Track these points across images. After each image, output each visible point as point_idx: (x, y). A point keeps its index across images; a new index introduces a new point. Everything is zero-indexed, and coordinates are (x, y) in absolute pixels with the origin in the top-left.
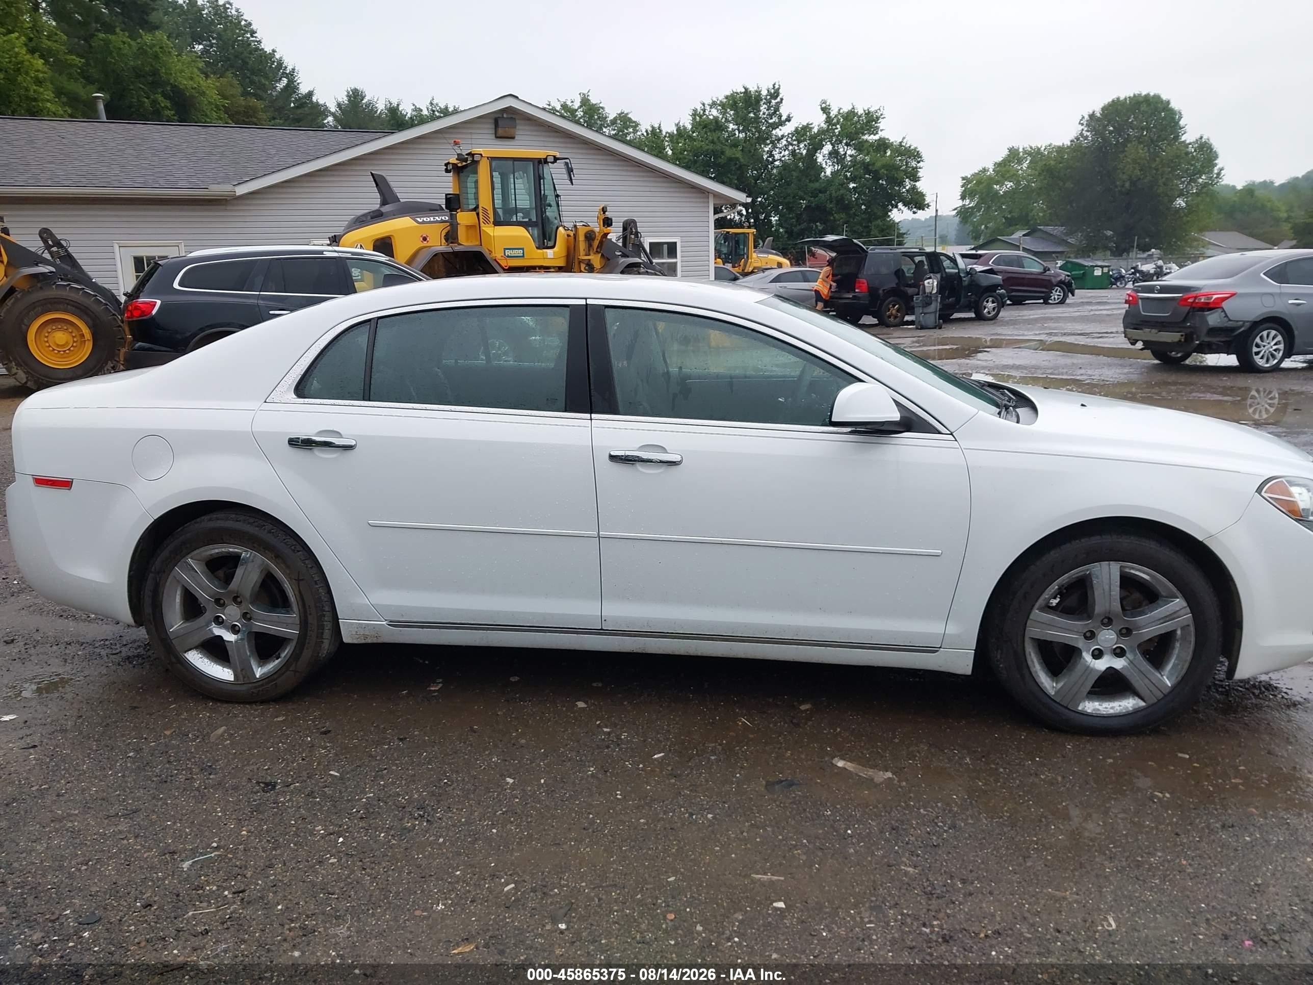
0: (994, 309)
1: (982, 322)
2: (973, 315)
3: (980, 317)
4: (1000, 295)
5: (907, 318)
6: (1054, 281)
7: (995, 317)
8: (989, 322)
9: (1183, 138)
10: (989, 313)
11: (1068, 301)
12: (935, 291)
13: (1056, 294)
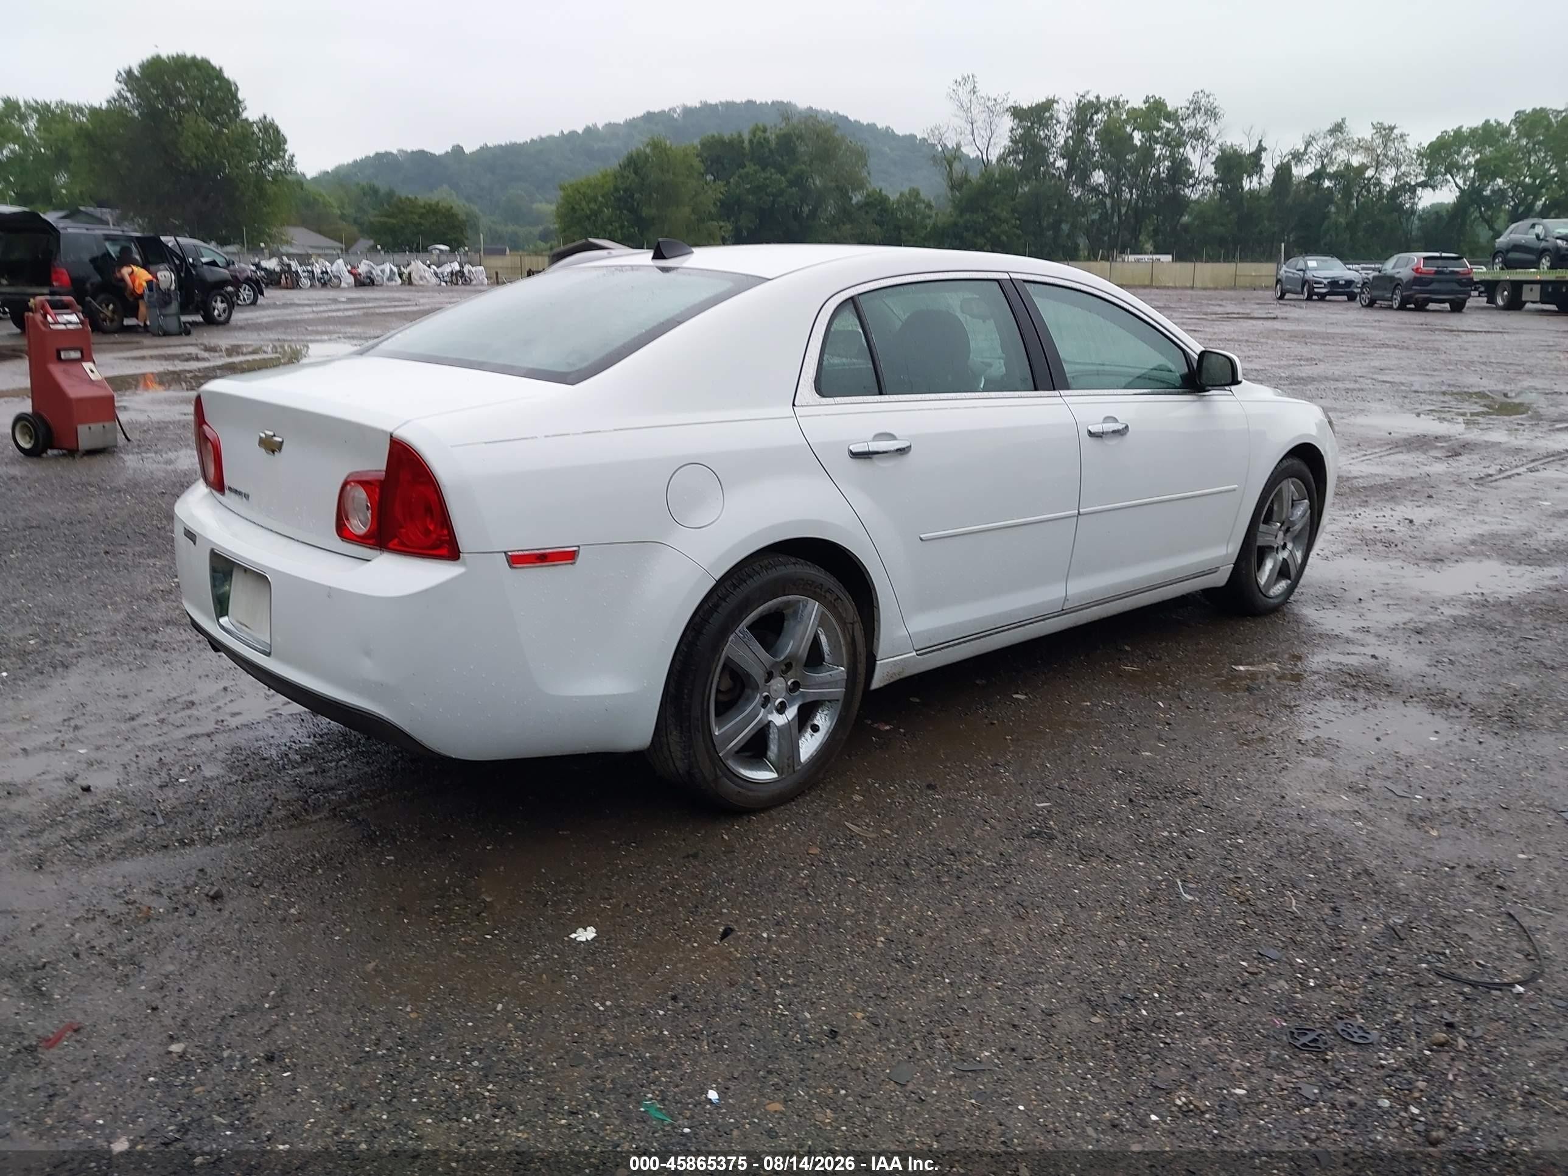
0: (224, 311)
1: (214, 329)
2: (199, 318)
3: (210, 321)
4: (228, 293)
5: (127, 322)
6: (241, 277)
7: (228, 320)
8: (220, 327)
9: (245, 115)
10: (219, 315)
11: (259, 302)
12: (173, 287)
13: (246, 293)
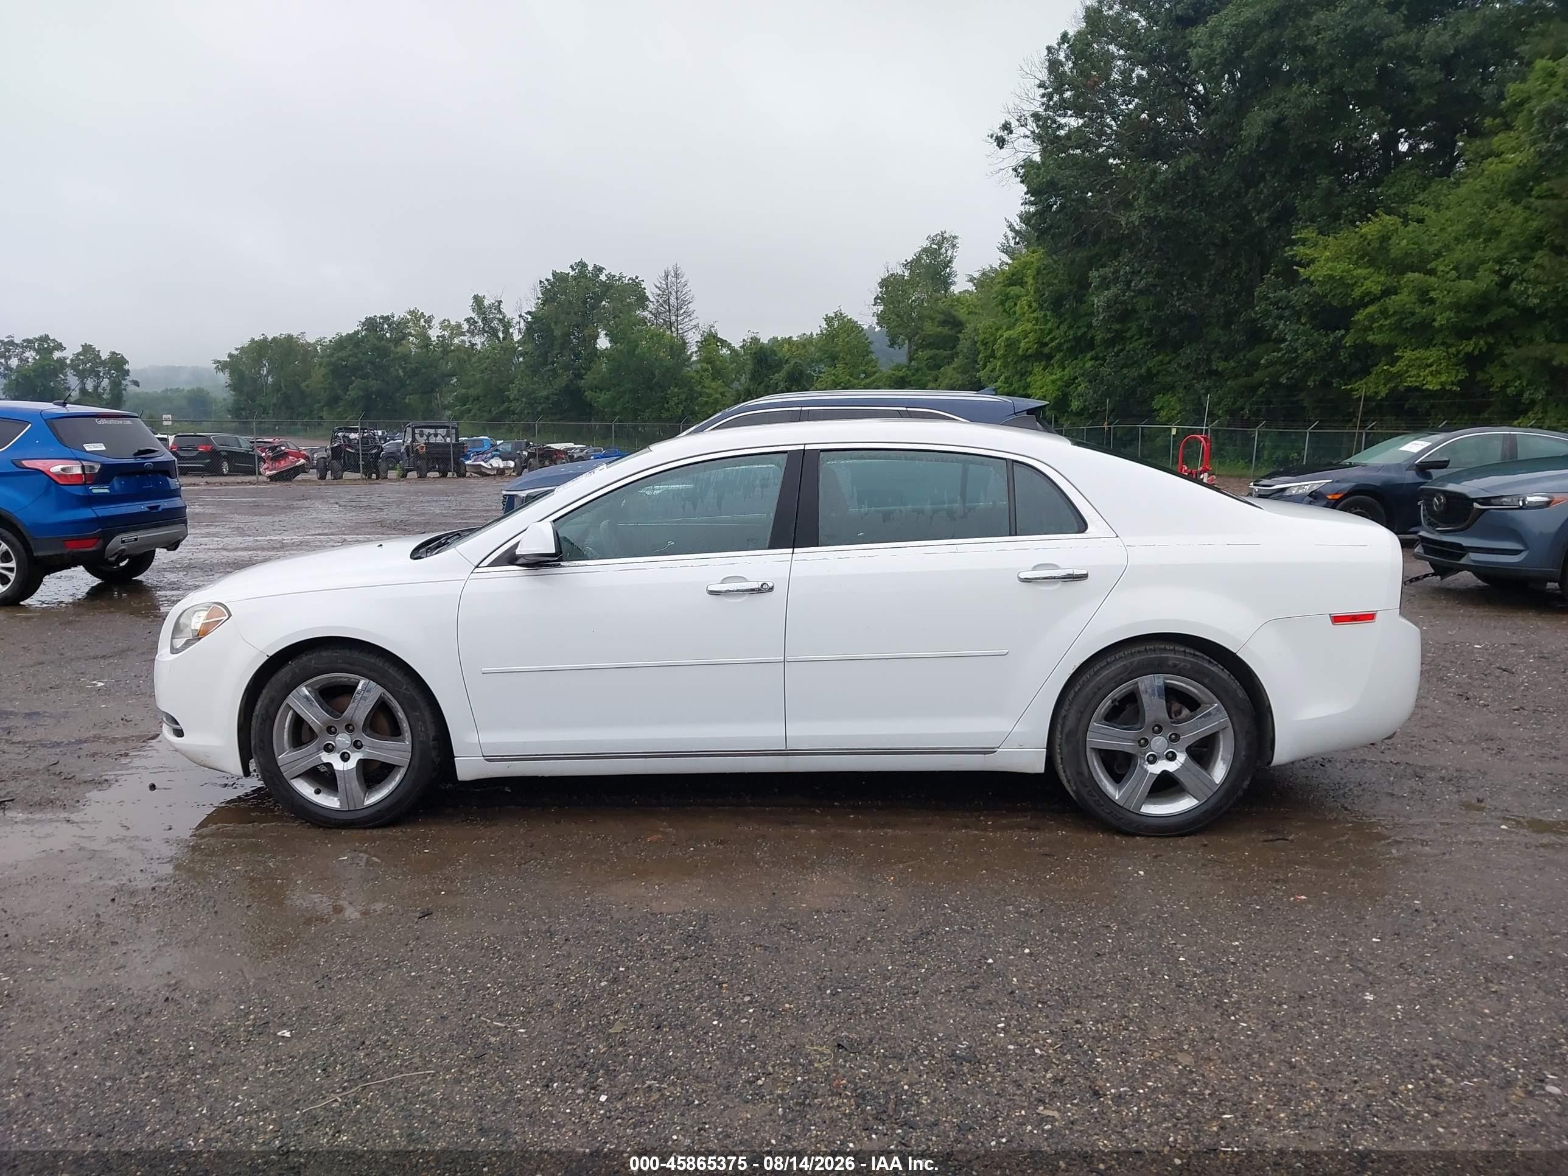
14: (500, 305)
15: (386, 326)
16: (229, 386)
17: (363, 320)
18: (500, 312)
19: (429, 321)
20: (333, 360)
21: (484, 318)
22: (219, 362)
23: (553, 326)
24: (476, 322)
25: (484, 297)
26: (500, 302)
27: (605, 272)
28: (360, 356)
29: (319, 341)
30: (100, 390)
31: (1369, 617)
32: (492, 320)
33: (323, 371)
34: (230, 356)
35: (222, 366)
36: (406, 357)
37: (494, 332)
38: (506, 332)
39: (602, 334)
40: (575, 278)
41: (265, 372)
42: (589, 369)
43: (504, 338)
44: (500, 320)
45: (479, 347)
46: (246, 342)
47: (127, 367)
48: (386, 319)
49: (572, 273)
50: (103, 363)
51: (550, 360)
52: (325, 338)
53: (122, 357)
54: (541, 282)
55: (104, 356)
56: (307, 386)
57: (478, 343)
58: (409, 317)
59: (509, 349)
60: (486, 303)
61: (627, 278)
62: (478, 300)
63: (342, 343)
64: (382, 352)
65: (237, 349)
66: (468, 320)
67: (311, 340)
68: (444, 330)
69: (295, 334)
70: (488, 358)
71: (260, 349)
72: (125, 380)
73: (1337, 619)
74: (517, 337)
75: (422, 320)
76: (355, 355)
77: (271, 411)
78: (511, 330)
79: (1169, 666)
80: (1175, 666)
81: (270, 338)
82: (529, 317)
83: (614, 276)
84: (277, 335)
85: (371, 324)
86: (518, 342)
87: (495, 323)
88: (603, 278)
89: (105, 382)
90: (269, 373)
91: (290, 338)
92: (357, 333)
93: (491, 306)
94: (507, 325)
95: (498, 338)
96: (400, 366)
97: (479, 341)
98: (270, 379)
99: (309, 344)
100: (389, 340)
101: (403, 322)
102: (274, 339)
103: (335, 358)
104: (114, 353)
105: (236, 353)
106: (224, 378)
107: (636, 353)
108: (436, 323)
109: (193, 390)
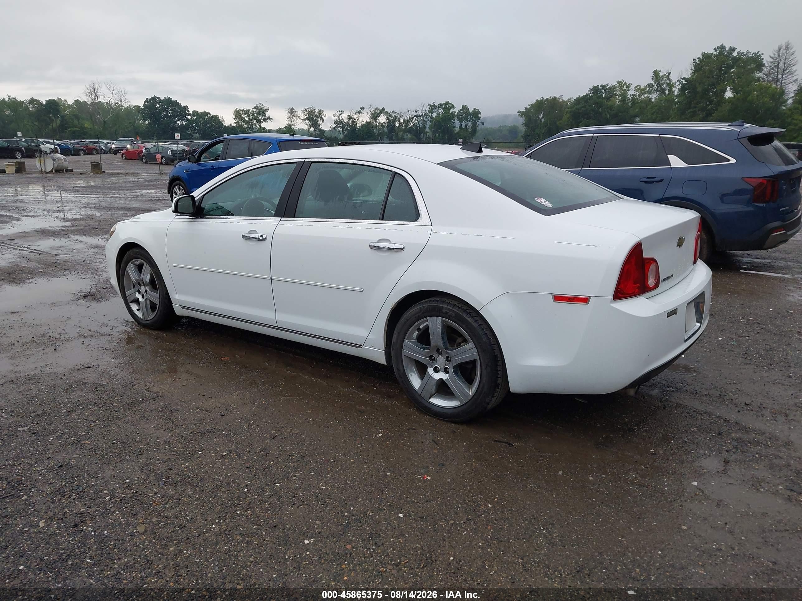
14: (669, 75)
15: (603, 91)
16: (524, 124)
17: (591, 88)
18: (669, 79)
19: (628, 87)
20: (573, 109)
21: (658, 83)
22: (520, 112)
23: (697, 85)
24: (654, 86)
25: (660, 71)
26: (669, 73)
27: (737, 51)
28: (588, 107)
29: (569, 100)
30: (468, 127)
31: (585, 300)
32: (663, 84)
33: (568, 115)
34: (526, 109)
35: (521, 114)
36: (611, 108)
37: (663, 91)
38: (670, 90)
39: (728, 89)
40: (715, 56)
41: (541, 116)
42: (717, 110)
43: (668, 94)
44: (668, 84)
45: (653, 100)
46: (534, 101)
47: (480, 115)
48: (603, 86)
49: (715, 53)
50: (470, 114)
51: (693, 105)
52: (572, 98)
53: (478, 111)
54: (694, 60)
55: (471, 110)
56: (560, 123)
57: (653, 97)
58: (618, 85)
59: (670, 101)
60: (661, 74)
61: (752, 53)
62: (656, 73)
63: (579, 100)
64: (599, 105)
65: (529, 105)
66: (649, 85)
67: (565, 99)
68: (636, 91)
69: (558, 97)
70: (656, 106)
71: (540, 105)
72: (478, 122)
73: (558, 298)
74: (676, 93)
75: (625, 86)
76: (584, 107)
77: (541, 137)
78: (673, 89)
79: (443, 313)
80: (447, 313)
81: (545, 99)
82: (684, 81)
83: (743, 53)
84: (548, 97)
85: (595, 90)
86: (676, 96)
87: (664, 86)
88: (735, 54)
89: (470, 123)
90: (543, 117)
91: (555, 98)
92: (587, 95)
93: (663, 76)
94: (671, 86)
95: (665, 94)
96: (608, 112)
97: (654, 97)
98: (543, 120)
99: (564, 102)
100: (604, 98)
101: (613, 89)
102: (547, 99)
103: (575, 109)
104: (475, 109)
105: (529, 107)
106: (522, 120)
107: (748, 99)
108: (632, 87)
109: (511, 126)
